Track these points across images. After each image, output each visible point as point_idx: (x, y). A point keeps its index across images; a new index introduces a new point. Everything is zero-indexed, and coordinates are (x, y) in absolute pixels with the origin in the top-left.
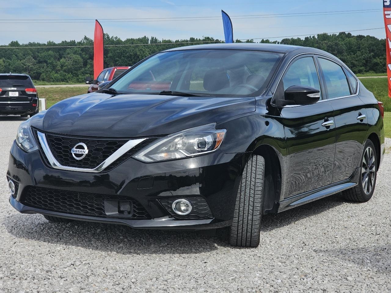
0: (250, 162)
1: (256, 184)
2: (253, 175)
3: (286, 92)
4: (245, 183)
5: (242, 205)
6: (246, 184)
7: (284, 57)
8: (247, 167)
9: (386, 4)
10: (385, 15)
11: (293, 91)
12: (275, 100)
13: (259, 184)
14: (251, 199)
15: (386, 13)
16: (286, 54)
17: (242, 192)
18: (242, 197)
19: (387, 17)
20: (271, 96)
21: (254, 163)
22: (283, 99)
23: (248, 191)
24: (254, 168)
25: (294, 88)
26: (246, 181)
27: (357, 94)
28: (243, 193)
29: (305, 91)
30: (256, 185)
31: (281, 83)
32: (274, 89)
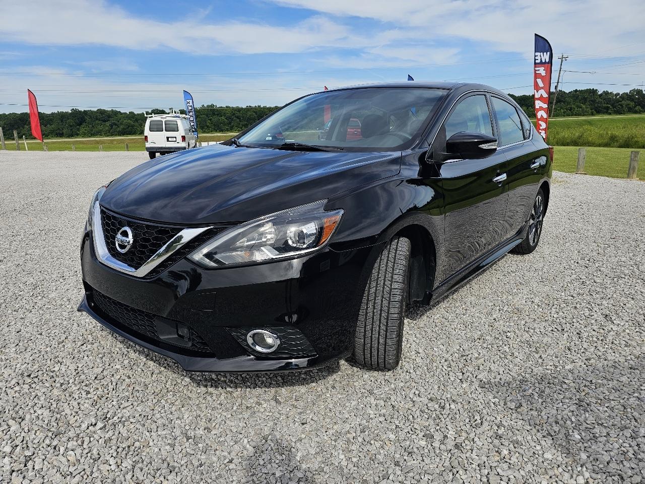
0: (385, 252)
1: (393, 290)
2: (389, 276)
3: (449, 141)
4: (374, 288)
5: (369, 321)
6: (376, 290)
7: (448, 96)
8: (380, 262)
9: (537, 61)
10: (535, 71)
11: (458, 141)
12: (432, 153)
13: (396, 290)
14: (383, 315)
15: (537, 69)
16: (451, 91)
17: (370, 302)
18: (370, 310)
19: (537, 72)
20: (426, 148)
21: (392, 255)
22: (444, 151)
23: (378, 301)
24: (390, 264)
25: (458, 136)
26: (377, 284)
27: (531, 138)
28: (371, 305)
29: (476, 140)
30: (392, 293)
31: (443, 130)
32: (432, 139)
